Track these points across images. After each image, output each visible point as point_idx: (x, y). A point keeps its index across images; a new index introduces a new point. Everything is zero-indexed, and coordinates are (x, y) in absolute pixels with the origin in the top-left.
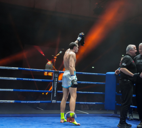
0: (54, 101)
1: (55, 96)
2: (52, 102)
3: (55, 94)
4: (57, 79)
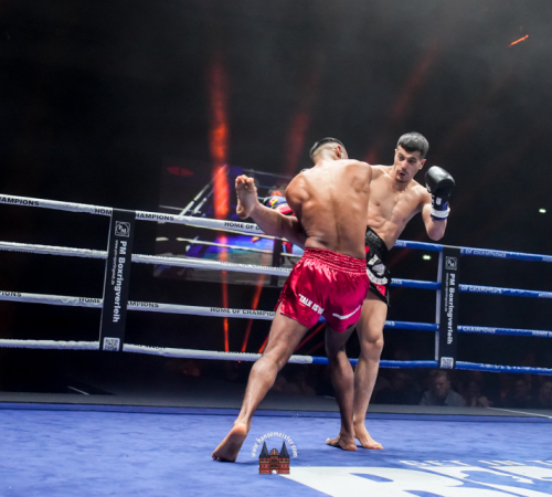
0: (447, 362)
1: (450, 341)
2: (442, 363)
3: (450, 334)
4: (453, 275)
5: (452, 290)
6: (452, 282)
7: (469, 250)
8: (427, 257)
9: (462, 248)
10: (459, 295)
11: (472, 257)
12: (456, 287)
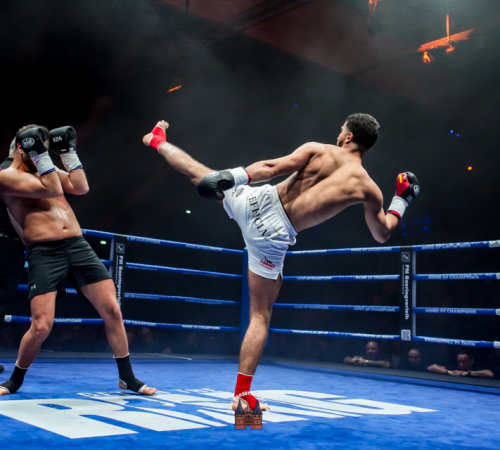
4: (122, 257)
5: (121, 268)
6: (121, 262)
7: (133, 237)
8: (103, 243)
9: (128, 236)
10: (126, 271)
11: (135, 242)
12: (124, 265)
